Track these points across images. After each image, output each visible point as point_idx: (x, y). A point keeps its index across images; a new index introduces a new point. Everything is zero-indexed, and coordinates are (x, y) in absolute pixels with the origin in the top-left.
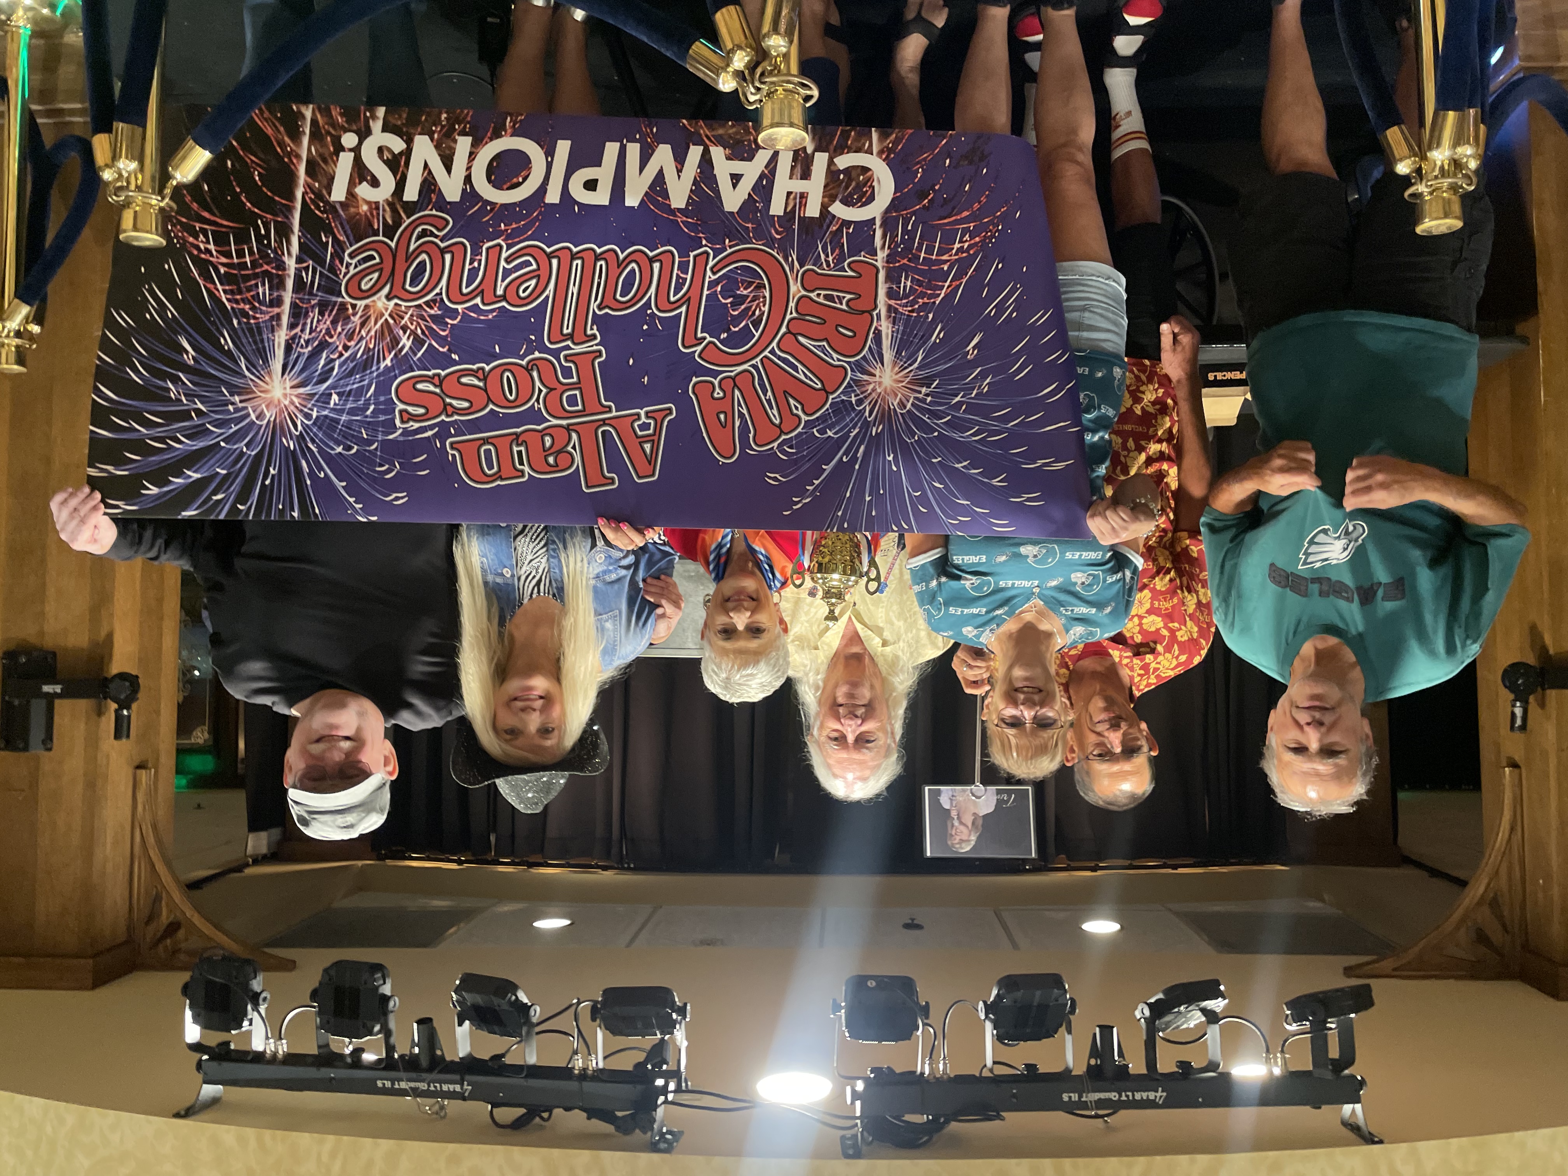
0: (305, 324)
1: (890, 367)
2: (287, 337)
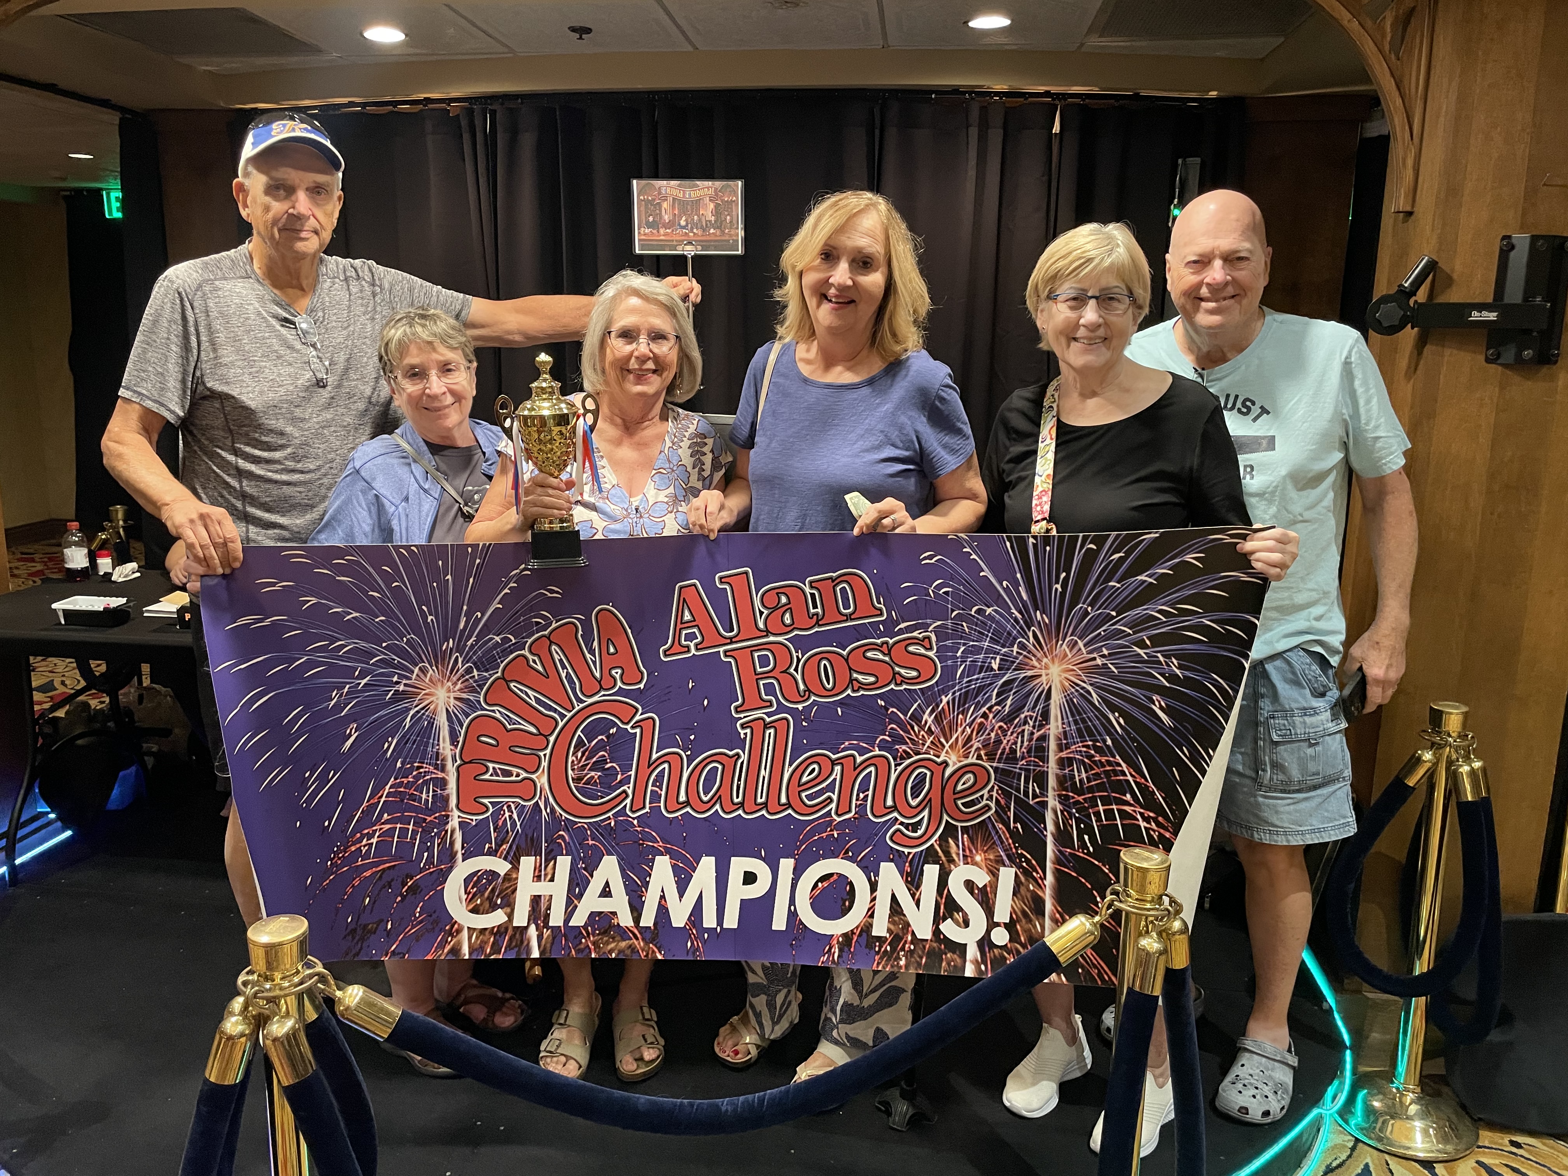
0: (1030, 741)
1: (439, 708)
2: (1047, 727)
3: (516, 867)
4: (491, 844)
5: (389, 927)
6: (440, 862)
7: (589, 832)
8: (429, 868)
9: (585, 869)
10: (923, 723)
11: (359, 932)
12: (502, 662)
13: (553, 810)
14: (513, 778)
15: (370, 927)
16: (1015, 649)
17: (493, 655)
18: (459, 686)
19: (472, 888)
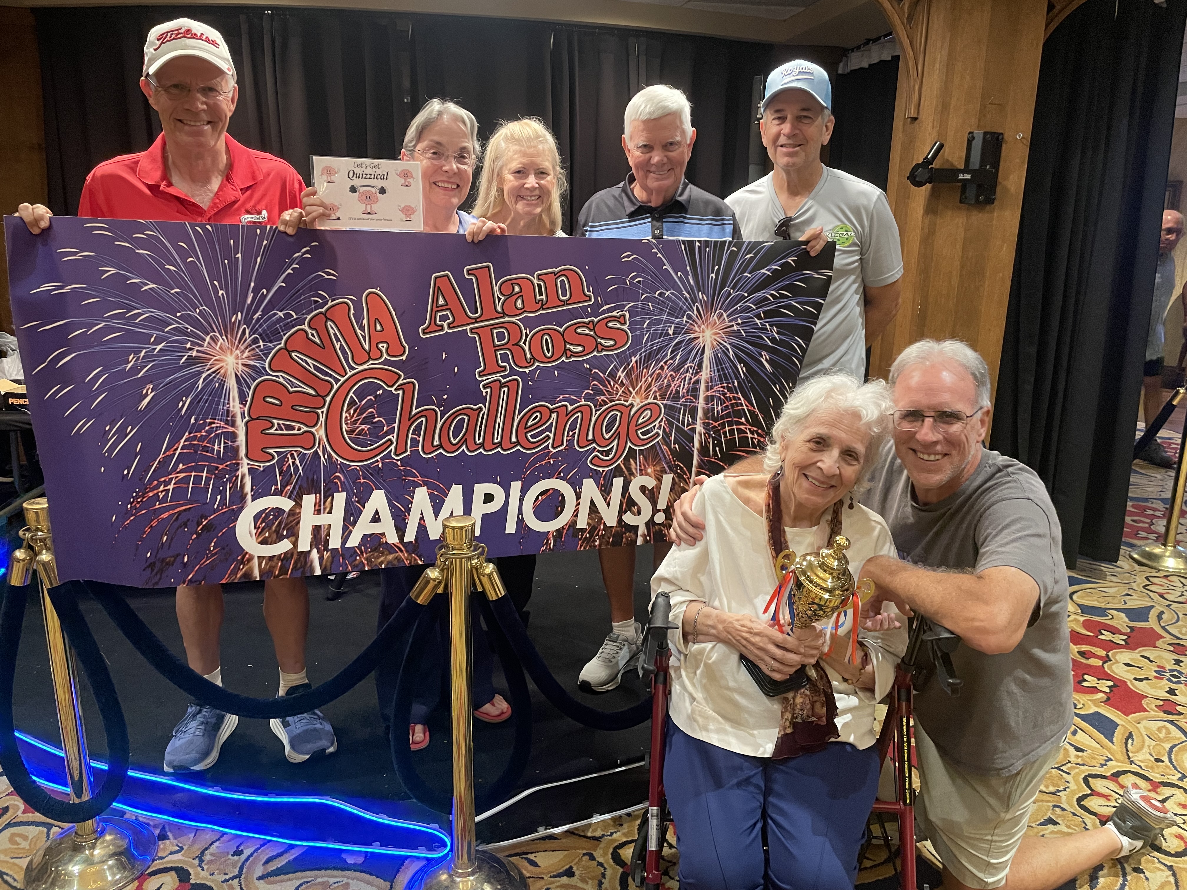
0: (689, 384)
1: (229, 373)
2: (701, 374)
3: (299, 503)
4: (277, 485)
5: (186, 560)
6: (232, 503)
7: (361, 473)
8: (221, 510)
9: (357, 502)
10: (617, 378)
11: (158, 564)
12: (285, 335)
13: (330, 456)
14: (295, 432)
15: (168, 560)
16: (685, 319)
17: (277, 329)
18: (246, 354)
19: (261, 523)
